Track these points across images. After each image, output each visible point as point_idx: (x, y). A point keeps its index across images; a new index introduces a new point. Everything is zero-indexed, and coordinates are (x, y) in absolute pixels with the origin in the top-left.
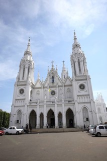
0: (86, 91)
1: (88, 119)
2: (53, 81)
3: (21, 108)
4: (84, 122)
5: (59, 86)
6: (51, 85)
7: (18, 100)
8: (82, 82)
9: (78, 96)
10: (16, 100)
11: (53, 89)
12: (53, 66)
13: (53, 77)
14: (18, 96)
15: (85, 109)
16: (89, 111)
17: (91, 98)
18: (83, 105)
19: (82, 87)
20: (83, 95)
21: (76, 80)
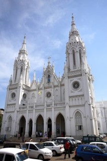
0: (81, 90)
1: (80, 128)
2: (49, 81)
3: (12, 114)
4: (76, 130)
5: (55, 87)
6: (47, 85)
7: (10, 105)
8: (75, 79)
9: (70, 97)
10: (8, 105)
11: (49, 90)
12: (49, 63)
13: (49, 76)
14: (10, 101)
15: (78, 114)
16: (82, 116)
17: (86, 99)
18: (76, 108)
19: (76, 85)
20: (76, 96)
21: (69, 77)
